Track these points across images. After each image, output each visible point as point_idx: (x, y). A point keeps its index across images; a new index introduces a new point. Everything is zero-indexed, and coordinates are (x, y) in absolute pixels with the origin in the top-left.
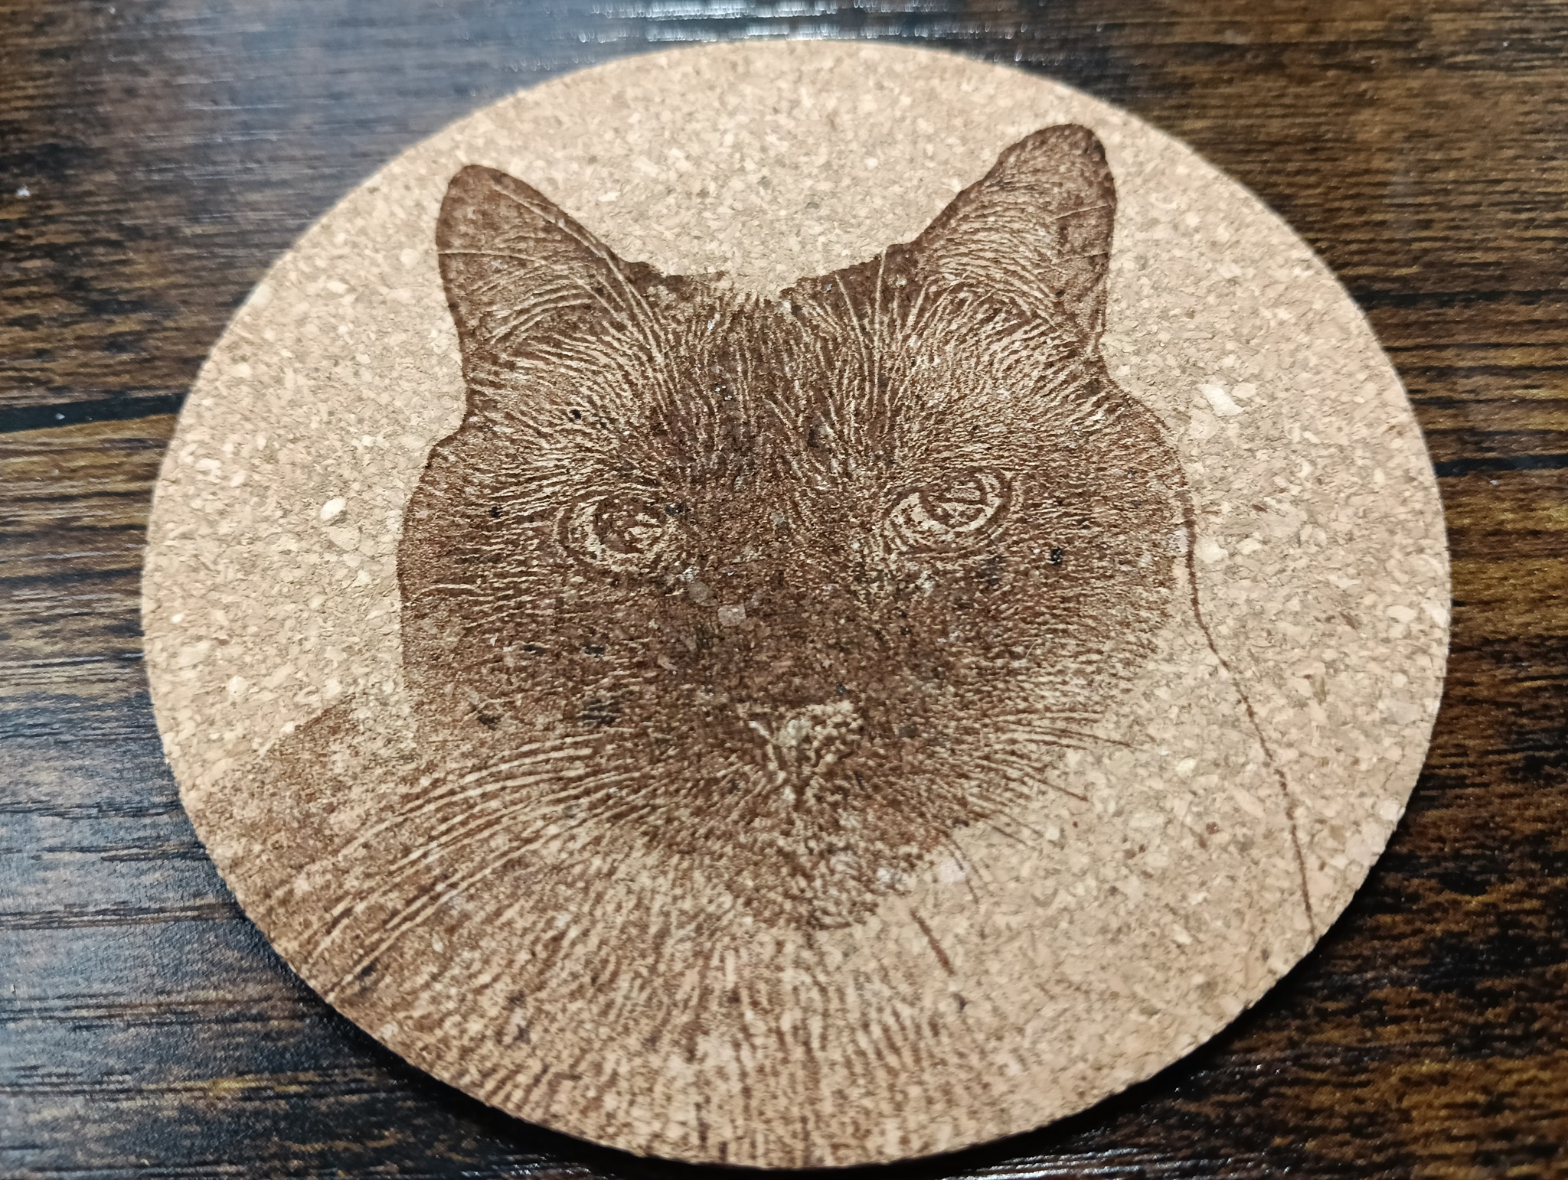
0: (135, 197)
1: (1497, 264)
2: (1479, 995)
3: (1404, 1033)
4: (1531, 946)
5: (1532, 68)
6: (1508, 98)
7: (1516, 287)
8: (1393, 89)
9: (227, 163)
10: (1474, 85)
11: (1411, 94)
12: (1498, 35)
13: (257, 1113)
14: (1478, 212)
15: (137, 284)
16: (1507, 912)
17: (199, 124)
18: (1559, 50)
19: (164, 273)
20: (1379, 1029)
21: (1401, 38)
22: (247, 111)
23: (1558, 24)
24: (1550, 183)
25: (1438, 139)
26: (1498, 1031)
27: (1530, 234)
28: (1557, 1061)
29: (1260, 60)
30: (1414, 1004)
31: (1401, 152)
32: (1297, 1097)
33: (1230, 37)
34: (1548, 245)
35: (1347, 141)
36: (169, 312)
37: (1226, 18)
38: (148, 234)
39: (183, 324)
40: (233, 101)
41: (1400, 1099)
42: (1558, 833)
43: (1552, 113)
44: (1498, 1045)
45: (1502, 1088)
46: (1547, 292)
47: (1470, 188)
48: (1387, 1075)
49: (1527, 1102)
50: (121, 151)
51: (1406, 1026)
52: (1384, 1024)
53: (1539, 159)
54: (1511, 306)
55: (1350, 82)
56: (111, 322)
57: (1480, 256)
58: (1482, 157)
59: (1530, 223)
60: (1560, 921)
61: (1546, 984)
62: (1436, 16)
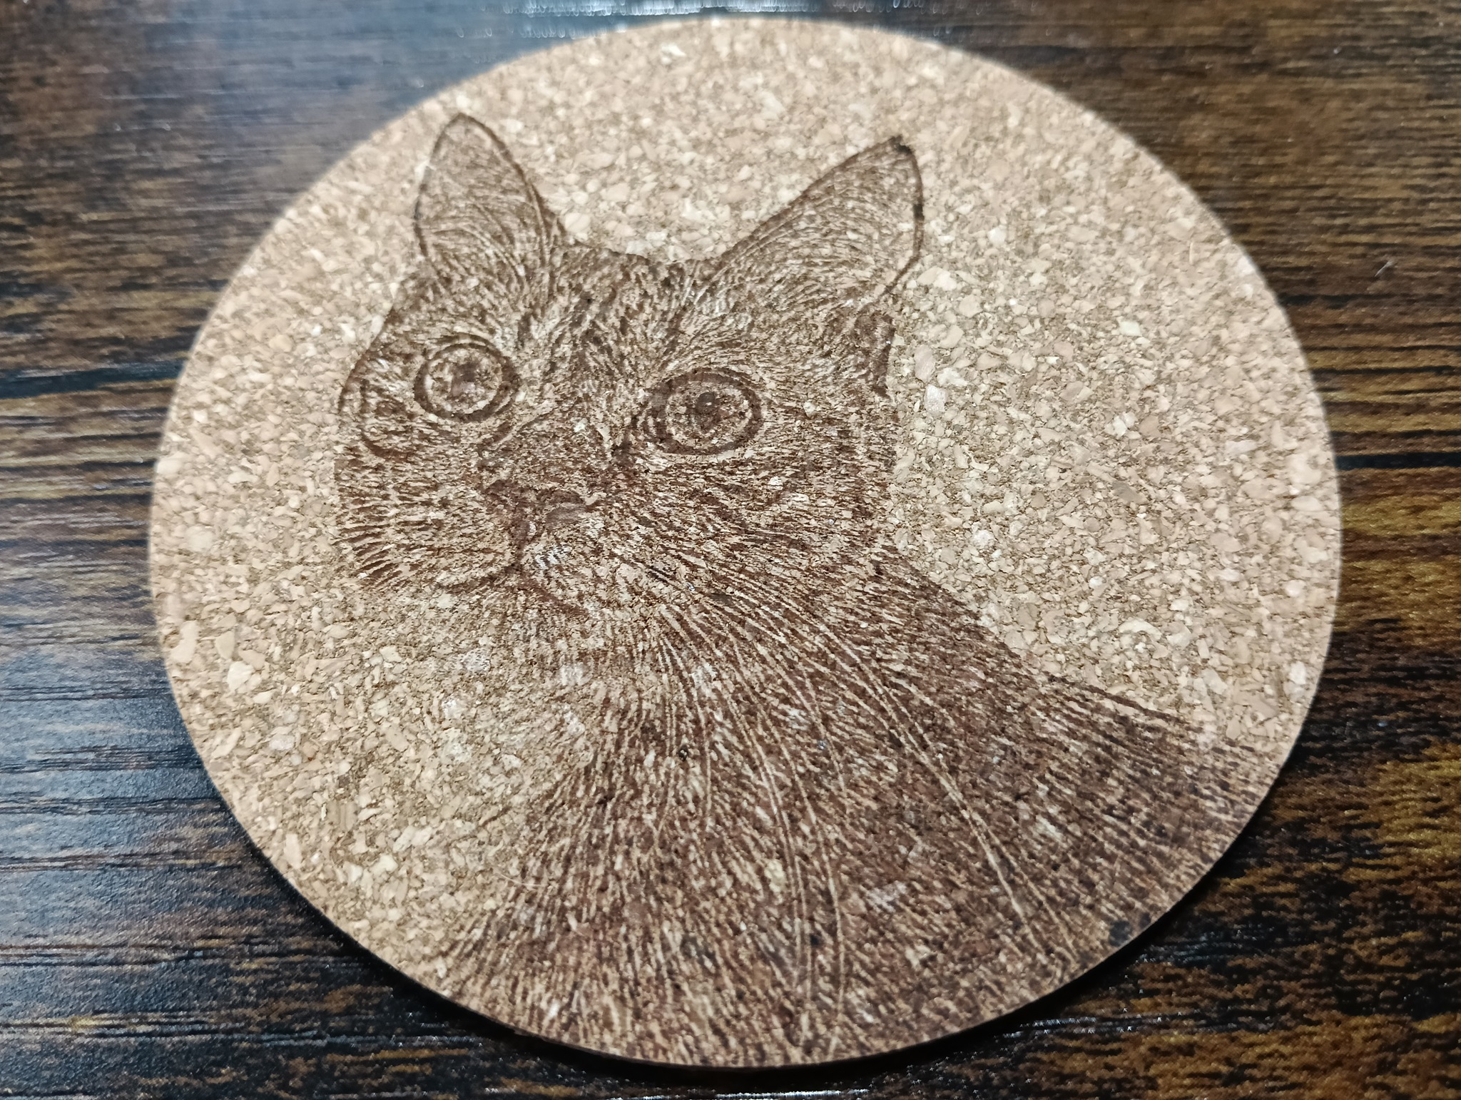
0: (38, 183)
1: (1309, 268)
2: (1229, 972)
3: (1157, 1005)
4: (1282, 928)
5: (1359, 75)
6: (1334, 104)
7: (1324, 291)
8: (1223, 96)
9: (126, 151)
10: (1302, 91)
11: (1241, 99)
12: (1332, 41)
13: (110, 1049)
14: (1295, 218)
15: (35, 268)
16: (1265, 894)
17: (101, 113)
18: (1387, 58)
19: (60, 258)
20: (1133, 1001)
21: (1238, 44)
22: (146, 101)
23: (1387, 32)
24: (1367, 189)
25: (1263, 145)
26: (1245, 1007)
27: (1343, 239)
28: (1297, 1036)
29: (1100, 64)
30: (1168, 978)
31: (1225, 156)
32: (1052, 1062)
33: (1072, 40)
34: (1359, 250)
35: (1174, 146)
36: (63, 295)
37: (1070, 22)
38: (49, 219)
39: (76, 307)
40: (133, 91)
41: (1147, 1068)
42: (1317, 821)
43: (1376, 120)
44: (1242, 1019)
45: (1244, 1060)
46: (1353, 297)
47: (1289, 194)
48: (1137, 1043)
49: (1267, 1073)
50: (28, 138)
51: (1159, 999)
52: (1139, 996)
53: (1359, 165)
54: (1318, 310)
55: (1183, 86)
56: (10, 304)
57: (1292, 260)
58: (1304, 162)
59: (1345, 229)
60: (1312, 904)
61: (1294, 963)
62: (1272, 23)
